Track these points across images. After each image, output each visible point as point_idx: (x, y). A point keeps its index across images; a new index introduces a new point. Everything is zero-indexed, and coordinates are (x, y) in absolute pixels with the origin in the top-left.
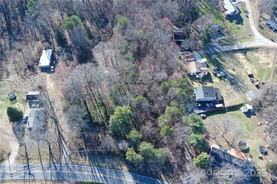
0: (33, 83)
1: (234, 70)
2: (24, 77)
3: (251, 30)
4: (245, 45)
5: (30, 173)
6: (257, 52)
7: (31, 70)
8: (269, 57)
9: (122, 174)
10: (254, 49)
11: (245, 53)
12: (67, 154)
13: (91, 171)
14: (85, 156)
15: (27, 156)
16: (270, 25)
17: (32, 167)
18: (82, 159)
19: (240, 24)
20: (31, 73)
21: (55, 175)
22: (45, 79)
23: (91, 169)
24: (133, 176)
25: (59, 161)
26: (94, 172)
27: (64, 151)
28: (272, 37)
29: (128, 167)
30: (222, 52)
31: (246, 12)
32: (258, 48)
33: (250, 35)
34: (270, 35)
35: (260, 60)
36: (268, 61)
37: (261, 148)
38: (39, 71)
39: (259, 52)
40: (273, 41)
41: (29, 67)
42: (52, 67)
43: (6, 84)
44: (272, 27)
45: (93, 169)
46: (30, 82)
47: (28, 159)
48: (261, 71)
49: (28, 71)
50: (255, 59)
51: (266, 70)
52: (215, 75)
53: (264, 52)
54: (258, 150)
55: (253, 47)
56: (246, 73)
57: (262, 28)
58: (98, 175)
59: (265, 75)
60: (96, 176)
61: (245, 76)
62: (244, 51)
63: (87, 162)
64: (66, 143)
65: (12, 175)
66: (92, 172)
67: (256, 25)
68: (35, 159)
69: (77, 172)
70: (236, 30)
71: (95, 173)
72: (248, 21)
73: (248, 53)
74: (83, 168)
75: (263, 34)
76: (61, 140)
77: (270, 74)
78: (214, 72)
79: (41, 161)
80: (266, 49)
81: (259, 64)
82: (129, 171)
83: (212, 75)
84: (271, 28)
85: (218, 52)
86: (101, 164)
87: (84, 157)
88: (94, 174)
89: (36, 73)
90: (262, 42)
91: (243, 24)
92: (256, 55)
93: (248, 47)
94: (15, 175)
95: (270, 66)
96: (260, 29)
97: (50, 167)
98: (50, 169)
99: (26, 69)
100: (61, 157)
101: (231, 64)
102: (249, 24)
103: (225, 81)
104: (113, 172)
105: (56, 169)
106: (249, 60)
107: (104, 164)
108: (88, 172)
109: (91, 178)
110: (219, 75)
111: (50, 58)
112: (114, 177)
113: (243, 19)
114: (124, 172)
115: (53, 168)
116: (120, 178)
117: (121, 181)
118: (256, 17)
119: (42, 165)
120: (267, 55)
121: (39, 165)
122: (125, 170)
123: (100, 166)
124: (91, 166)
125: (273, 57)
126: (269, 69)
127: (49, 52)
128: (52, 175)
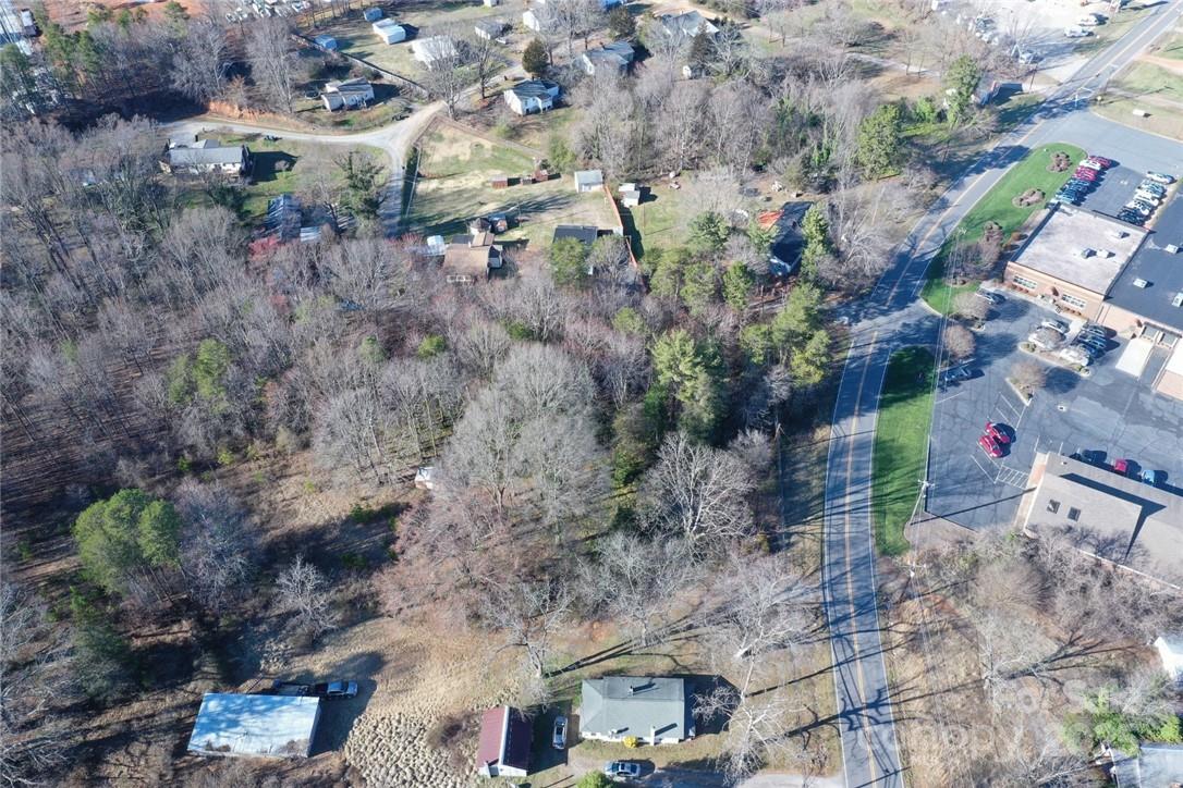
0: (409, 777)
1: (482, 203)
4: (395, 167)
5: (875, 705)
6: (428, 156)
8: (456, 140)
9: (841, 441)
10: (415, 156)
11: (419, 175)
13: (840, 516)
14: (788, 535)
15: (805, 729)
16: (343, 105)
17: (848, 702)
18: (801, 545)
19: (295, 162)
21: (866, 619)
22: (399, 722)
23: (833, 517)
24: (845, 417)
26: (841, 510)
28: (387, 114)
29: (818, 426)
30: (401, 213)
31: (251, 138)
32: (415, 149)
34: (378, 117)
35: (457, 156)
36: (467, 143)
37: (742, 193)
38: (331, 762)
39: (429, 151)
40: (402, 118)
44: (351, 104)
45: (835, 511)
47: (817, 724)
48: (496, 162)
50: (452, 164)
51: (496, 154)
53: (433, 143)
55: (407, 154)
56: (496, 185)
57: (344, 123)
58: (848, 499)
60: (850, 504)
62: (412, 172)
63: (808, 528)
65: (887, 771)
66: (844, 513)
67: (321, 132)
68: (815, 697)
69: (849, 555)
70: (313, 176)
71: (844, 505)
72: (295, 144)
73: (424, 171)
74: (834, 538)
75: (365, 129)
77: (515, 150)
79: (821, 672)
80: (424, 137)
81: (471, 161)
82: (829, 424)
84: (354, 107)
86: (816, 491)
87: (793, 539)
88: (847, 508)
89: (343, 775)
90: (395, 136)
91: (301, 157)
92: (437, 158)
93: (402, 165)
94: (886, 761)
95: (488, 145)
96: (346, 127)
97: (839, 636)
98: (847, 637)
101: (459, 206)
102: (305, 144)
103: (523, 221)
104: (837, 460)
105: (846, 617)
106: (451, 176)
107: (815, 482)
108: (844, 524)
109: (866, 518)
110: (502, 225)
111: (276, 698)
112: (850, 459)
113: (277, 150)
114: (832, 435)
115: (843, 628)
116: (851, 447)
117: (861, 446)
118: (288, 125)
119: (839, 665)
120: (446, 141)
121: (836, 675)
122: (825, 434)
123: (822, 495)
124: (823, 516)
125: (459, 133)
126: (494, 149)
127: (226, 709)
128: (868, 628)
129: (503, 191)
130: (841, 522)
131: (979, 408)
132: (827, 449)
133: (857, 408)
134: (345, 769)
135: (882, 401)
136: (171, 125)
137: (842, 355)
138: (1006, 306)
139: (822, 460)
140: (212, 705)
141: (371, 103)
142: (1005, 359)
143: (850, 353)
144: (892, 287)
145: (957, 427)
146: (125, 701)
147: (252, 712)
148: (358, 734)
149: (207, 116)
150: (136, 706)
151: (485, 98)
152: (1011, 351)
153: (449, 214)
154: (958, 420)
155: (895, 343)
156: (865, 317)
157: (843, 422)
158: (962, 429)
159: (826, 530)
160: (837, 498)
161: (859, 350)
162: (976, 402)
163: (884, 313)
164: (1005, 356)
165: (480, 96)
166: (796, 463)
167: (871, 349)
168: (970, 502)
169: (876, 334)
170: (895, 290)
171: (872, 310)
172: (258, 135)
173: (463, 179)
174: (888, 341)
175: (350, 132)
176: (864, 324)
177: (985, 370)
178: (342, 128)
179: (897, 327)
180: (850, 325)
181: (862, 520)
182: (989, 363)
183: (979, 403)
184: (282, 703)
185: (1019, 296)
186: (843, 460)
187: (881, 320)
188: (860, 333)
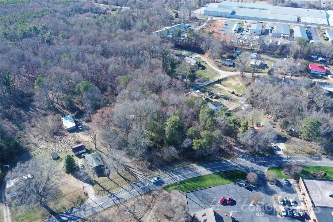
1: (220, 93)
2: (55, 141)
3: (214, 70)
4: (217, 78)
5: (118, 199)
7: (59, 135)
8: (236, 81)
9: (195, 169)
10: (224, 79)
11: (220, 83)
12: (140, 175)
13: (169, 176)
14: (157, 170)
15: (105, 189)
16: (224, 64)
17: (116, 194)
18: (155, 173)
19: (205, 69)
20: (61, 137)
21: (141, 190)
22: (78, 137)
23: (168, 175)
24: (203, 166)
25: (137, 181)
27: (136, 174)
28: (230, 70)
29: (196, 163)
30: (205, 86)
31: (204, 62)
32: (226, 78)
33: (216, 73)
34: (228, 69)
35: (232, 84)
36: (238, 83)
37: (270, 122)
38: (67, 133)
39: (228, 80)
40: (232, 72)
41: (55, 134)
42: (79, 126)
43: (40, 152)
44: (226, 64)
45: (170, 175)
46: (65, 143)
47: (108, 191)
49: (55, 136)
50: (229, 84)
51: (240, 87)
52: (212, 97)
53: (231, 79)
54: (269, 124)
56: (229, 92)
58: (177, 176)
59: (242, 90)
60: (175, 177)
61: (230, 94)
62: (219, 82)
63: (161, 172)
64: (134, 169)
65: (102, 206)
66: (171, 177)
67: (215, 67)
68: (114, 188)
70: (205, 73)
71: (174, 176)
72: (209, 66)
73: (222, 82)
75: (223, 70)
76: (127, 168)
77: (244, 89)
78: (210, 96)
79: (121, 187)
80: (231, 77)
81: (233, 86)
82: (198, 165)
83: (209, 98)
85: (203, 87)
86: (174, 170)
88: (173, 177)
89: (65, 136)
90: (226, 74)
91: (207, 69)
92: (228, 82)
93: (220, 79)
94: (104, 205)
95: (241, 84)
96: (220, 68)
97: (133, 187)
99: (53, 136)
100: (137, 178)
101: (216, 91)
102: (210, 67)
103: (220, 99)
104: (187, 170)
105: (139, 186)
106: (225, 86)
107: (176, 169)
108: (167, 178)
109: (173, 181)
110: (214, 97)
111: (73, 121)
112: (190, 173)
113: (205, 66)
114: (195, 167)
115: (136, 187)
116: (195, 171)
117: (197, 173)
118: (212, 63)
119: (125, 189)
120: (234, 80)
121: (122, 190)
122: (194, 165)
123: (174, 171)
124: (167, 173)
125: (239, 80)
126: (241, 86)
127: (69, 118)
128: (139, 191)
129: (229, 93)
130: (167, 177)
131: (237, 194)
132: (189, 167)
133: (209, 168)
134: (67, 135)
135: (218, 172)
136: (196, 54)
137: (226, 159)
138: (289, 188)
139: (185, 168)
140: (69, 116)
141: (230, 66)
142: (264, 195)
143: (229, 161)
144: (265, 160)
145: (224, 192)
146: (67, 110)
147: (70, 120)
148: (73, 134)
149: (203, 55)
150: (67, 112)
151: (253, 76)
152: (269, 195)
153: (212, 90)
154: (227, 191)
155: (243, 168)
156: (246, 159)
157: (201, 167)
158: (224, 193)
159: (163, 175)
160: (175, 174)
161: (231, 162)
162: (238, 193)
163: (252, 162)
164: (265, 194)
165: (252, 76)
166: (180, 164)
167: (234, 164)
168: (198, 202)
169: (242, 163)
170: (265, 161)
171: (250, 159)
172: (205, 62)
173: (226, 88)
174: (241, 166)
175: (220, 69)
176: (244, 160)
177: (253, 191)
178: (219, 68)
179: (249, 166)
180: (240, 157)
181: (171, 181)
182: (257, 191)
183: (238, 194)
184: (73, 122)
185: (297, 189)
186: (188, 171)
187: (249, 162)
188: (239, 160)
